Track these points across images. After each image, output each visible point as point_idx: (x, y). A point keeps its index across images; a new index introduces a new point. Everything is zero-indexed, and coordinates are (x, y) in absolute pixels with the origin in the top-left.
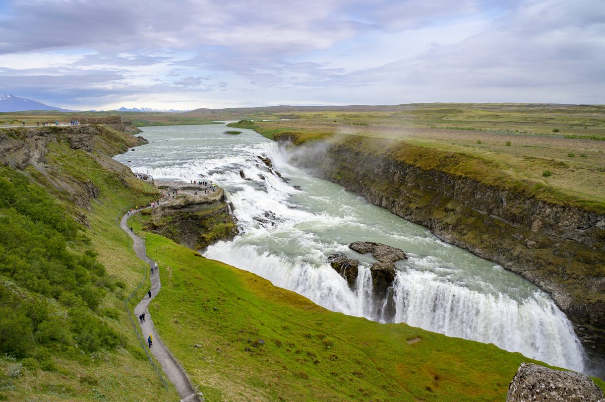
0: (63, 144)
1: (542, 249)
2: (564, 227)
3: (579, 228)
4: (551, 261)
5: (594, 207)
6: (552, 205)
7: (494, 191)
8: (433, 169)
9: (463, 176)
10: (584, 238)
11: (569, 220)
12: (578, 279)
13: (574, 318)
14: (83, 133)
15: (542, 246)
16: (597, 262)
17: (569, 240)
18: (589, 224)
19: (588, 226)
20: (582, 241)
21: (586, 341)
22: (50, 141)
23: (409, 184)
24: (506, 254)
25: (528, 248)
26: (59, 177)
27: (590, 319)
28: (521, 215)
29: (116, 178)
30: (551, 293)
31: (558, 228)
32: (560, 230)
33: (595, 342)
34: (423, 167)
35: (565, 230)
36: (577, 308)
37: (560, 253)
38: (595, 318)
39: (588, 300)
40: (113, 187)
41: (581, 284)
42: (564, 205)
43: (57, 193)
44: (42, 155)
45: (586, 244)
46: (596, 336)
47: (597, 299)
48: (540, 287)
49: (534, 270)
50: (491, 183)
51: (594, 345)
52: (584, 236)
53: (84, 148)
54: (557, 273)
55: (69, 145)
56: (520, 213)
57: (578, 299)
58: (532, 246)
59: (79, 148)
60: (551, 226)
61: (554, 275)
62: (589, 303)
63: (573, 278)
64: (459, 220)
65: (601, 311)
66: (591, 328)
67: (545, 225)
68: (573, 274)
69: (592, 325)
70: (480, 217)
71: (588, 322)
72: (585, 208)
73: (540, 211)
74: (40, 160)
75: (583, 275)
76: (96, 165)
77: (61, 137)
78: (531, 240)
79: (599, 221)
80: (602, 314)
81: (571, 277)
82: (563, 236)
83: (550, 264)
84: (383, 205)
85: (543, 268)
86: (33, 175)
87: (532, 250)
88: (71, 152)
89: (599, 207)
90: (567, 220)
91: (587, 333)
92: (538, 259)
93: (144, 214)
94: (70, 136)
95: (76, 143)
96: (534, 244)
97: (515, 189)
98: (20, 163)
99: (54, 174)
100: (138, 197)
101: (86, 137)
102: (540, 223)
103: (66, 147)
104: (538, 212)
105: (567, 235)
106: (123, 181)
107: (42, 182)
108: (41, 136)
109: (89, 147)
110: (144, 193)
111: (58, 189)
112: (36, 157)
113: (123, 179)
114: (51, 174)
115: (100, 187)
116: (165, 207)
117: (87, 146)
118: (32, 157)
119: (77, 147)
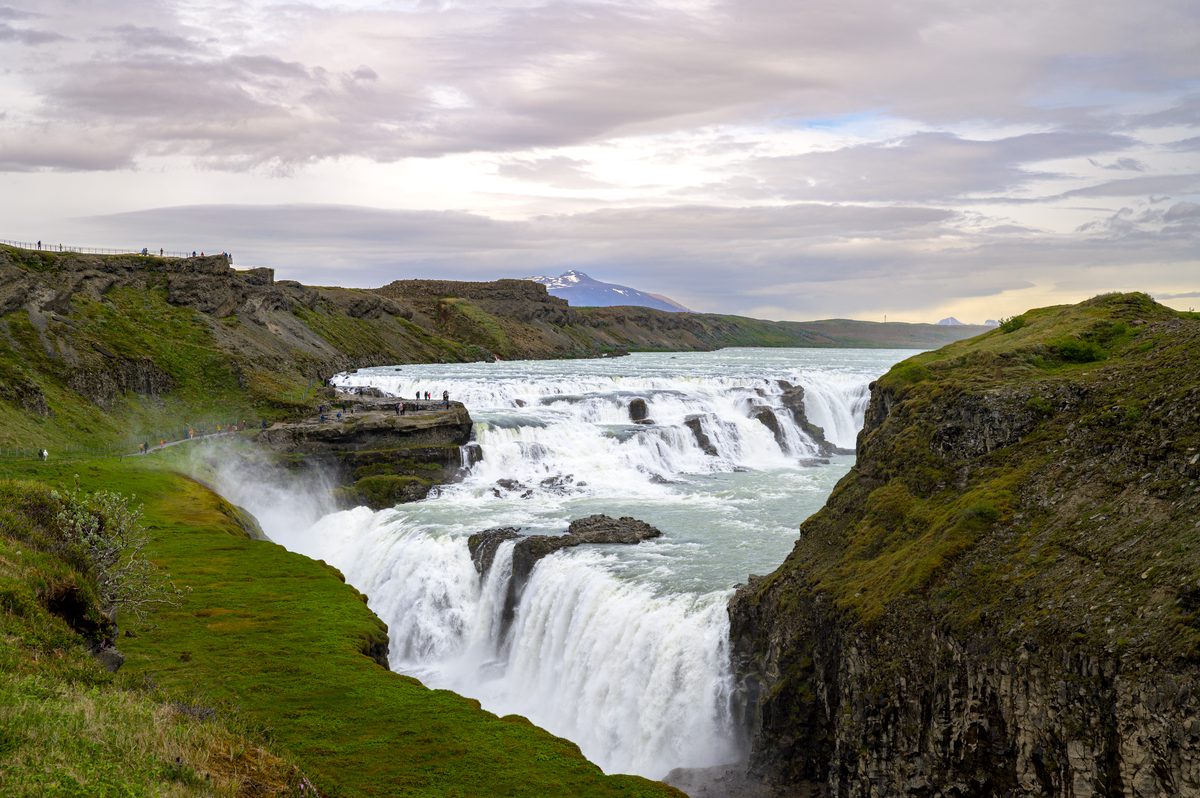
0: (153, 293)
14: (201, 272)
22: (129, 284)
26: (69, 337)
29: (227, 366)
40: (214, 383)
43: (40, 360)
44: (61, 298)
53: (198, 305)
55: (165, 295)
59: (186, 303)
74: (48, 307)
76: (206, 337)
77: (157, 279)
86: (14, 327)
88: (162, 309)
94: (172, 277)
95: (177, 292)
99: (59, 332)
101: (204, 281)
103: (155, 297)
106: (239, 372)
107: (23, 341)
108: (111, 272)
109: (210, 304)
110: (269, 401)
111: (49, 354)
112: (44, 299)
113: (240, 369)
114: (55, 331)
115: (182, 378)
116: (301, 434)
117: (206, 302)
118: (33, 299)
119: (181, 300)
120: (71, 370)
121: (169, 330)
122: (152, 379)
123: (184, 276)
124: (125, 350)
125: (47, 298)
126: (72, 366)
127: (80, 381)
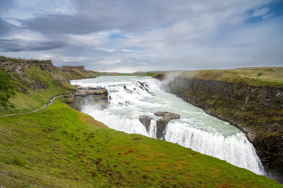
0: (38, 67)
1: (248, 112)
2: (259, 98)
3: (267, 98)
4: (251, 117)
5: (275, 85)
6: (254, 87)
7: (232, 85)
8: (210, 80)
9: (221, 80)
10: (269, 103)
11: (262, 94)
12: (262, 125)
13: (258, 147)
14: (47, 63)
15: (248, 110)
16: (274, 115)
17: (262, 105)
18: (273, 95)
19: (272, 97)
20: (269, 105)
21: (263, 160)
22: (33, 66)
23: (199, 89)
24: (232, 116)
25: (242, 112)
26: (26, 77)
27: (267, 147)
28: (241, 95)
29: (57, 82)
30: (247, 133)
31: (257, 99)
32: (258, 100)
33: (268, 161)
34: (206, 80)
35: (260, 99)
36: (259, 141)
37: (256, 112)
38: (269, 147)
39: (265, 136)
40: (55, 85)
41: (263, 128)
42: (260, 86)
43: (22, 82)
44: (22, 68)
45: (270, 106)
46: (269, 157)
47: (270, 135)
48: (243, 131)
49: (243, 123)
50: (231, 82)
51: (268, 163)
52: (269, 102)
53: (47, 70)
54: (253, 123)
55: (41, 68)
56: (241, 94)
57: (260, 136)
58: (244, 110)
59: (45, 69)
60: (253, 98)
61: (252, 125)
62: (266, 137)
63: (260, 125)
64: (216, 103)
65: (272, 142)
66: (267, 152)
67: (251, 99)
68: (261, 122)
69: (268, 151)
70: (225, 100)
71: (266, 149)
72: (270, 86)
73: (249, 91)
74: (20, 70)
75: (266, 123)
76: (51, 76)
77: (38, 65)
78: (243, 107)
79: (277, 93)
80: (272, 143)
81: (259, 125)
82: (259, 103)
83: (251, 119)
84: (188, 101)
85: (247, 121)
86: (14, 75)
87: (244, 112)
88: (40, 71)
89: (277, 85)
90: (261, 94)
91: (265, 156)
92: (245, 116)
93: (65, 97)
94: (41, 64)
95: (43, 67)
96: (244, 109)
97: (241, 82)
98: (10, 70)
99: (24, 76)
100: (65, 90)
101: (48, 65)
102: (249, 98)
103: (39, 68)
104: (248, 92)
105: (261, 103)
106: (60, 83)
107: (17, 78)
108: (29, 63)
109: (50, 70)
110: (68, 89)
111: (24, 81)
112: (19, 69)
113: (60, 82)
114: (23, 75)
115: (49, 85)
116: (76, 95)
117: (49, 69)
118: (17, 69)
119: (44, 69)
120: (30, 84)
121: (43, 75)
122: (44, 85)
123: (44, 64)
124: (38, 79)
125: (19, 68)
126: (30, 83)
127: (32, 86)
